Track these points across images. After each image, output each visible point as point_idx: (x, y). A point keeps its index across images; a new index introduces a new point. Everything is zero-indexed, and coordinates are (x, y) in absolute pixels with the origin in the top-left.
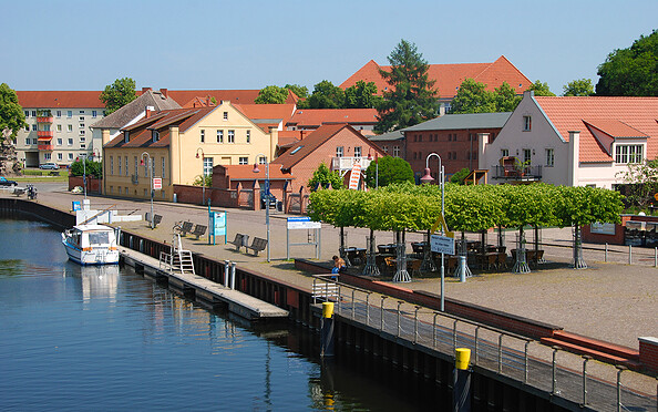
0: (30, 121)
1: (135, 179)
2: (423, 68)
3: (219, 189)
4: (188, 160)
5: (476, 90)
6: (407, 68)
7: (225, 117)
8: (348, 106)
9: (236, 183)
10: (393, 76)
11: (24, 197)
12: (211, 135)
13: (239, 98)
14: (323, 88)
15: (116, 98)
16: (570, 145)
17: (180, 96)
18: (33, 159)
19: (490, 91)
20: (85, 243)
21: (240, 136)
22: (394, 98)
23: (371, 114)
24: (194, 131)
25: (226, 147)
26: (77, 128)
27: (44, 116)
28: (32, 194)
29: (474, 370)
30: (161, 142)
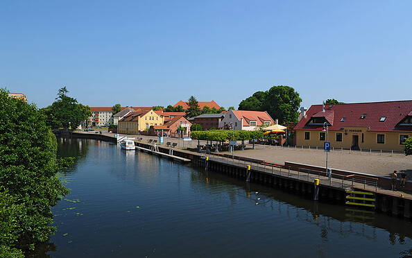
0: (93, 115)
1: (127, 129)
2: (197, 103)
3: (151, 131)
4: (143, 124)
5: (208, 108)
6: (193, 102)
7: (151, 114)
8: (176, 111)
9: (156, 130)
10: (190, 104)
11: (99, 133)
12: (148, 118)
13: (155, 109)
14: (169, 107)
15: (116, 110)
16: (241, 121)
17: (135, 109)
18: (94, 124)
19: (211, 108)
20: (127, 145)
21: (155, 118)
22: (190, 110)
23: (184, 114)
24: (144, 117)
25: (152, 121)
26: (105, 116)
27: (97, 114)
28: (101, 133)
29: (251, 170)
30: (135, 120)
